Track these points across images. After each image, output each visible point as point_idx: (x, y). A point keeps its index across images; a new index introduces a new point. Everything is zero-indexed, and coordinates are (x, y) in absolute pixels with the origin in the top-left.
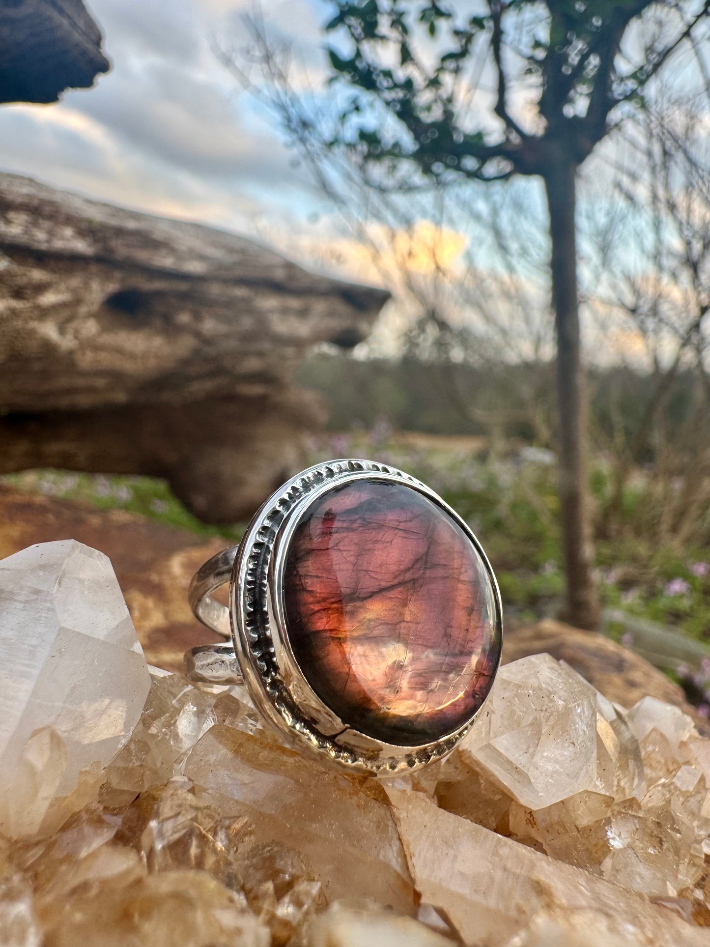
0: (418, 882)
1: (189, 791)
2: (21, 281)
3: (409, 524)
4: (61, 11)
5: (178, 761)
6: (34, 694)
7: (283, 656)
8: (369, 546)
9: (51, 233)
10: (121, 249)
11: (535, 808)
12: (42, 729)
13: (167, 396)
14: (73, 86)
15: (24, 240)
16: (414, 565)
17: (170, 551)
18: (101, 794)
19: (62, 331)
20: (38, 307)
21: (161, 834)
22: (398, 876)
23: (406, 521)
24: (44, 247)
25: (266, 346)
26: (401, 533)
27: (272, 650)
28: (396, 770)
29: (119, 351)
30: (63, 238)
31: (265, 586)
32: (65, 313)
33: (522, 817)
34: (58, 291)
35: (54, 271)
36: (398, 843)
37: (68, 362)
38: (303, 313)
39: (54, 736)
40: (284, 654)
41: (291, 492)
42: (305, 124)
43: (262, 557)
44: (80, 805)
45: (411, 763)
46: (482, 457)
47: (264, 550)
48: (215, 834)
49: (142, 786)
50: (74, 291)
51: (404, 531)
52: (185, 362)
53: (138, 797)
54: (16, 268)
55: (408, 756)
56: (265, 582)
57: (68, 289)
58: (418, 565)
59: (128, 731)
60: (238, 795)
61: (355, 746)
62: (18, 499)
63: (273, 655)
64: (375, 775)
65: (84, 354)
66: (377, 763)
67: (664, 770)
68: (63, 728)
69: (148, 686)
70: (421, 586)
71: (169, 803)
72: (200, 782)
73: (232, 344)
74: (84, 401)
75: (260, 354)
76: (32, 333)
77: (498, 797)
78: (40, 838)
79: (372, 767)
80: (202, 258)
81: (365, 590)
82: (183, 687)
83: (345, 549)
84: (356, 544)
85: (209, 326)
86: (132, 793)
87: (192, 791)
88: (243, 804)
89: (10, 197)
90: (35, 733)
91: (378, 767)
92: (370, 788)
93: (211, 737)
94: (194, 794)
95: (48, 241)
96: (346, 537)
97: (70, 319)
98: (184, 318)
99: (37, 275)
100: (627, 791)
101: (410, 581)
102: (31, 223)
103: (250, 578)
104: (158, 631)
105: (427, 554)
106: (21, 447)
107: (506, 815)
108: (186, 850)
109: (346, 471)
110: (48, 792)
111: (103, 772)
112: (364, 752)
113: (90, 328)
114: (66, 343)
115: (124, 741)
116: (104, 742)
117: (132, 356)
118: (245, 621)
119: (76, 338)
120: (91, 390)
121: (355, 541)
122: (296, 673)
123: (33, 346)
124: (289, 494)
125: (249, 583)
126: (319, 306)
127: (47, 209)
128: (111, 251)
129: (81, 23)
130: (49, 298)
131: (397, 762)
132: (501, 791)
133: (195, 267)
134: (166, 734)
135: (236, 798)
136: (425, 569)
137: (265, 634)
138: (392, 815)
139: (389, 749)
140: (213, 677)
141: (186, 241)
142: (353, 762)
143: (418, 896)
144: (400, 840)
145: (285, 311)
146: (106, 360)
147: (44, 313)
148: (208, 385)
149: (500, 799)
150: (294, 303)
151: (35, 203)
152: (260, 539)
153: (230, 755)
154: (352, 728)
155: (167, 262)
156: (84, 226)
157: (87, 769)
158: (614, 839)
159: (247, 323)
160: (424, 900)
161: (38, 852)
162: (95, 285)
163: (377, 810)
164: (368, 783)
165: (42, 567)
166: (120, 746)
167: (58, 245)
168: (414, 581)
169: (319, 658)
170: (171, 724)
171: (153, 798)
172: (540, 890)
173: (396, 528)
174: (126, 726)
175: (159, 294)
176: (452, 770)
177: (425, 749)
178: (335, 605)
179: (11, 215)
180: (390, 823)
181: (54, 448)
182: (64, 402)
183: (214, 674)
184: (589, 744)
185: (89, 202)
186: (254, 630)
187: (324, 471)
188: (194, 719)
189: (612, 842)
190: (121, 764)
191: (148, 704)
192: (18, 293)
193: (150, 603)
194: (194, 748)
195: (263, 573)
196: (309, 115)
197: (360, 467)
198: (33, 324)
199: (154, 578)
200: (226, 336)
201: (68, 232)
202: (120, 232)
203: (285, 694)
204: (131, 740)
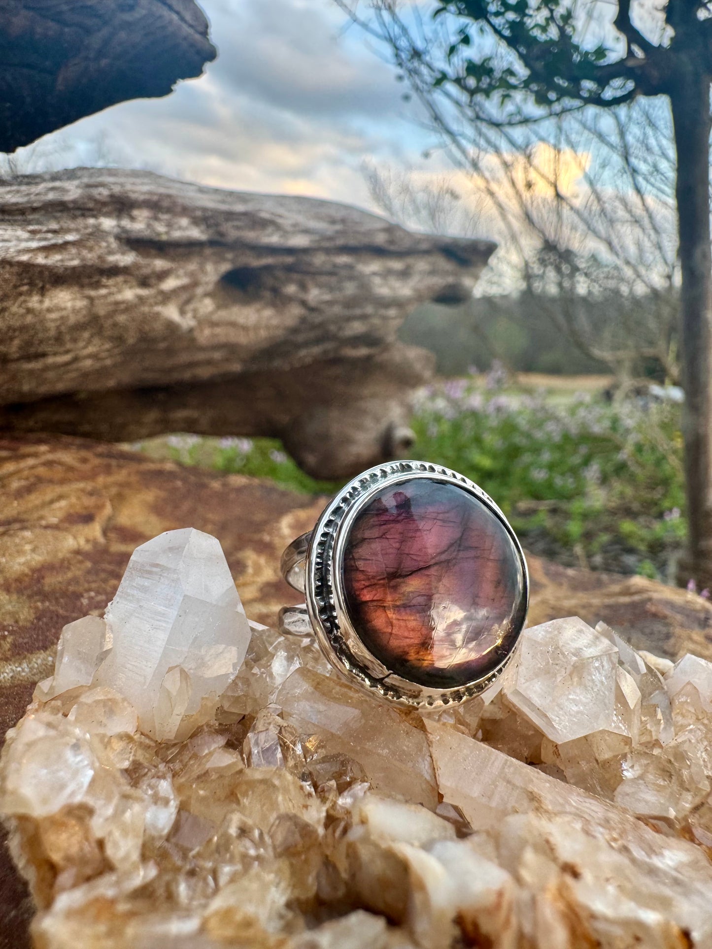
0: (441, 787)
1: (278, 715)
2: (146, 271)
3: (447, 515)
4: (170, 8)
5: (272, 693)
6: (169, 642)
7: (342, 619)
8: (410, 535)
9: (169, 225)
10: (232, 233)
11: (560, 743)
12: (176, 667)
13: (277, 363)
14: (184, 77)
15: (147, 233)
16: (449, 548)
17: (281, 511)
18: (216, 715)
19: (182, 312)
20: (162, 292)
21: (257, 743)
22: (428, 782)
23: (444, 513)
24: (164, 238)
25: (369, 309)
26: (439, 523)
27: (335, 614)
28: (433, 706)
29: (233, 324)
30: (180, 228)
31: (330, 566)
32: (184, 296)
33: (551, 749)
34: (178, 277)
35: (173, 259)
36: (429, 759)
37: (189, 339)
38: (405, 274)
39: (182, 671)
40: (343, 617)
41: (351, 491)
42: (417, 54)
43: (327, 544)
44: (202, 721)
45: (446, 702)
46: (608, 396)
47: (329, 538)
48: (294, 745)
49: (246, 709)
50: (192, 274)
51: (443, 521)
52: (295, 331)
53: (244, 718)
54: (141, 261)
55: (443, 695)
56: (330, 562)
57: (186, 274)
58: (452, 549)
59: (236, 670)
60: (315, 719)
61: (399, 687)
62: (152, 466)
63: (336, 618)
64: (417, 709)
65: (202, 330)
66: (417, 700)
67: (694, 718)
68: (189, 666)
69: (249, 636)
70: (454, 565)
71: (262, 722)
72: (287, 709)
73: (337, 310)
74: (204, 373)
75: (364, 317)
76: (158, 314)
77: (531, 733)
78: (176, 741)
79: (413, 703)
80: (306, 231)
81: (407, 570)
82: (277, 638)
83: (391, 537)
84: (401, 533)
85: (314, 295)
86: (239, 714)
87: (281, 715)
88: (318, 726)
89: (133, 196)
90: (171, 669)
91: (418, 703)
92: (412, 719)
93: (297, 676)
94: (283, 718)
95: (167, 233)
96: (393, 528)
97: (188, 301)
98: (291, 289)
99: (160, 264)
100: (654, 734)
101: (445, 561)
102: (151, 218)
103: (319, 560)
104: (268, 584)
105: (461, 538)
106: (152, 416)
107: (538, 748)
108: (274, 753)
109: (397, 472)
110: (180, 710)
111: (218, 698)
112: (406, 692)
113: (207, 306)
114: (186, 322)
115: (232, 677)
116: (218, 677)
117: (245, 328)
118: (316, 592)
119: (194, 317)
120: (209, 362)
121: (400, 531)
122: (352, 632)
123: (158, 326)
124: (349, 492)
125: (317, 564)
126: (421, 265)
127: (165, 203)
128: (222, 235)
129: (188, 17)
130: (170, 284)
131: (434, 700)
132: (534, 728)
133: (299, 241)
134: (263, 673)
135: (313, 722)
136: (459, 550)
137: (329, 602)
138: (427, 739)
139: (427, 691)
140: (297, 632)
141: (290, 217)
142: (398, 699)
143: (441, 797)
144: (431, 757)
145: (387, 274)
146: (223, 334)
147: (166, 297)
148: (316, 350)
149: (532, 735)
150: (397, 265)
151: (155, 198)
152: (326, 530)
153: (310, 689)
154: (394, 673)
155: (273, 239)
156: (199, 213)
157: (206, 696)
158: (627, 770)
159: (350, 289)
160: (445, 800)
161: (175, 750)
162: (209, 267)
163: (417, 734)
164: (412, 716)
165: (171, 549)
166: (230, 681)
167: (177, 234)
168: (448, 561)
169: (369, 621)
170: (268, 666)
171: (253, 718)
172: (533, 798)
173: (435, 519)
174: (234, 665)
175: (268, 268)
176: (496, 710)
177: (458, 691)
178: (382, 582)
179: (135, 213)
180: (425, 744)
181: (181, 414)
182: (187, 375)
183: (297, 629)
184: (606, 693)
185: (202, 190)
186: (323, 599)
187: (379, 473)
188: (285, 663)
189: (625, 773)
190: (230, 694)
191: (250, 650)
192: (144, 282)
193: (262, 560)
194: (284, 684)
195: (328, 556)
196: (420, 44)
197: (409, 468)
198: (158, 309)
199: (267, 538)
200: (330, 303)
201: (184, 221)
202: (230, 216)
203: (344, 647)
204: (237, 677)
